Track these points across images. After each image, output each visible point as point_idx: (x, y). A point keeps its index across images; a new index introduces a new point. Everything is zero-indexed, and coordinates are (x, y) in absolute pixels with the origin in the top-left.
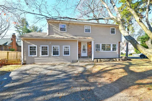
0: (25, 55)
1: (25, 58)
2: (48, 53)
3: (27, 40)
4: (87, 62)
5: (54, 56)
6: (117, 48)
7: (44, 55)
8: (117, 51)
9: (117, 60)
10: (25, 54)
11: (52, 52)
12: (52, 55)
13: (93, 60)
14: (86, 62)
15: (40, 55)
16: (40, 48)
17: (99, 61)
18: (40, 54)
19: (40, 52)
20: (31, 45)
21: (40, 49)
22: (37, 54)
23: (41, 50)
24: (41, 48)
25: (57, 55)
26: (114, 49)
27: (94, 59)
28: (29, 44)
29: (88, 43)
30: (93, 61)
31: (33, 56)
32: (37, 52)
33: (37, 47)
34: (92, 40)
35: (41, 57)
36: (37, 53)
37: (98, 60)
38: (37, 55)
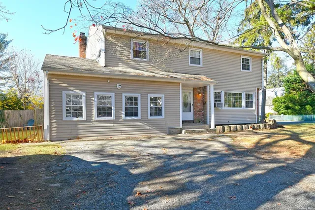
0: (53, 116)
1: (53, 124)
2: (113, 112)
3: (60, 77)
4: (202, 132)
5: (128, 118)
6: (254, 101)
7: (104, 116)
8: (254, 108)
9: (260, 128)
10: (53, 113)
11: (122, 110)
12: (123, 116)
13: (213, 127)
14: (199, 132)
15: (94, 116)
16: (93, 99)
17: (226, 129)
18: (94, 113)
19: (94, 108)
20: (70, 90)
21: (94, 101)
22: (86, 114)
23: (95, 104)
24: (96, 100)
25: (134, 118)
26: (249, 104)
27: (216, 126)
28: (66, 89)
29: (194, 89)
30: (215, 130)
31: (75, 119)
32: (86, 110)
33: (86, 97)
34: (211, 82)
35: (97, 121)
36: (86, 112)
37: (225, 126)
38: (87, 117)
